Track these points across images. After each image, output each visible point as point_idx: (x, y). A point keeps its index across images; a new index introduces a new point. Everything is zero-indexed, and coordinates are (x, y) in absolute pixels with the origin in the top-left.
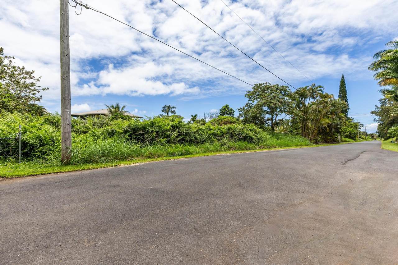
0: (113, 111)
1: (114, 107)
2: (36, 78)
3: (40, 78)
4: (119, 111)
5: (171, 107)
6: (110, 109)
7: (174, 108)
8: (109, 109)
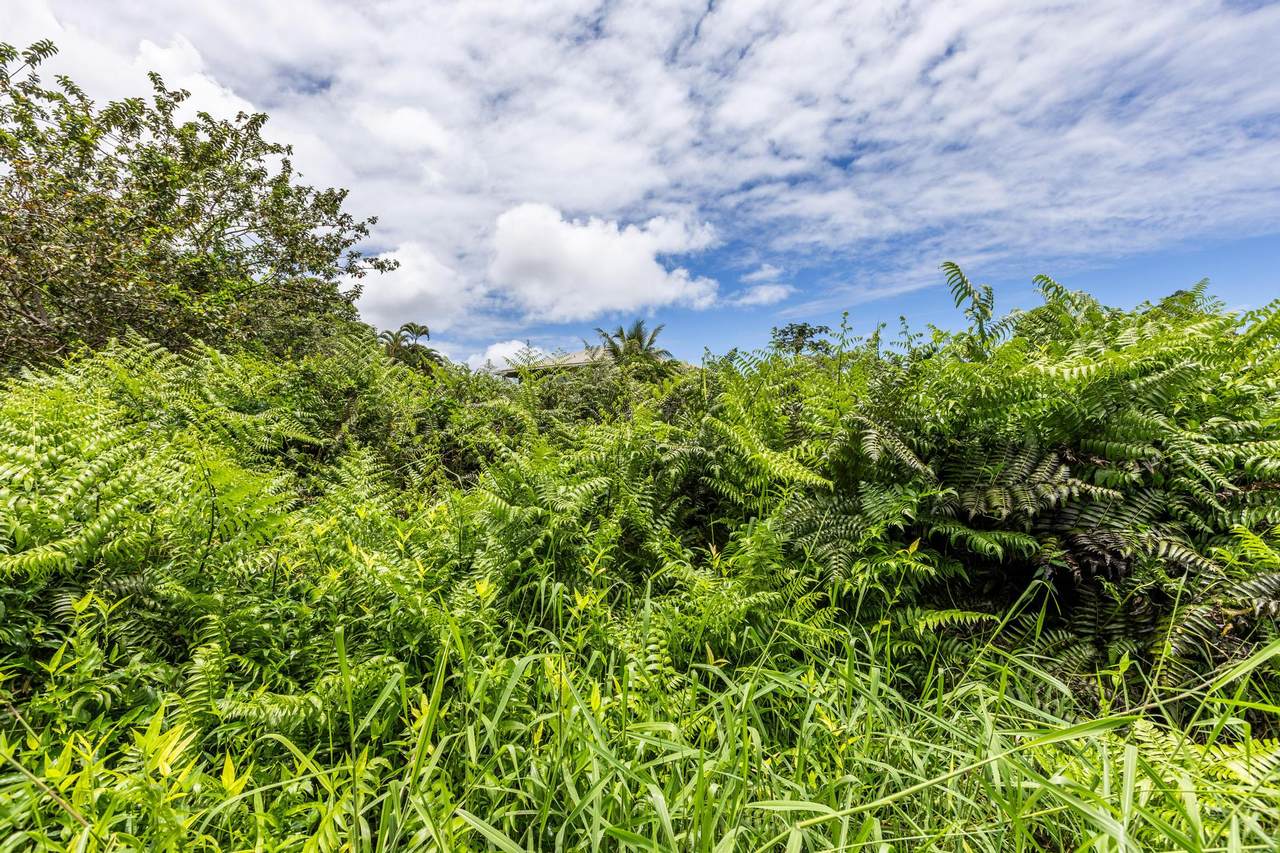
0: (622, 350)
1: (626, 333)
2: (357, 221)
3: (373, 221)
4: (641, 347)
5: (810, 331)
6: (612, 343)
7: (820, 331)
8: (607, 344)
